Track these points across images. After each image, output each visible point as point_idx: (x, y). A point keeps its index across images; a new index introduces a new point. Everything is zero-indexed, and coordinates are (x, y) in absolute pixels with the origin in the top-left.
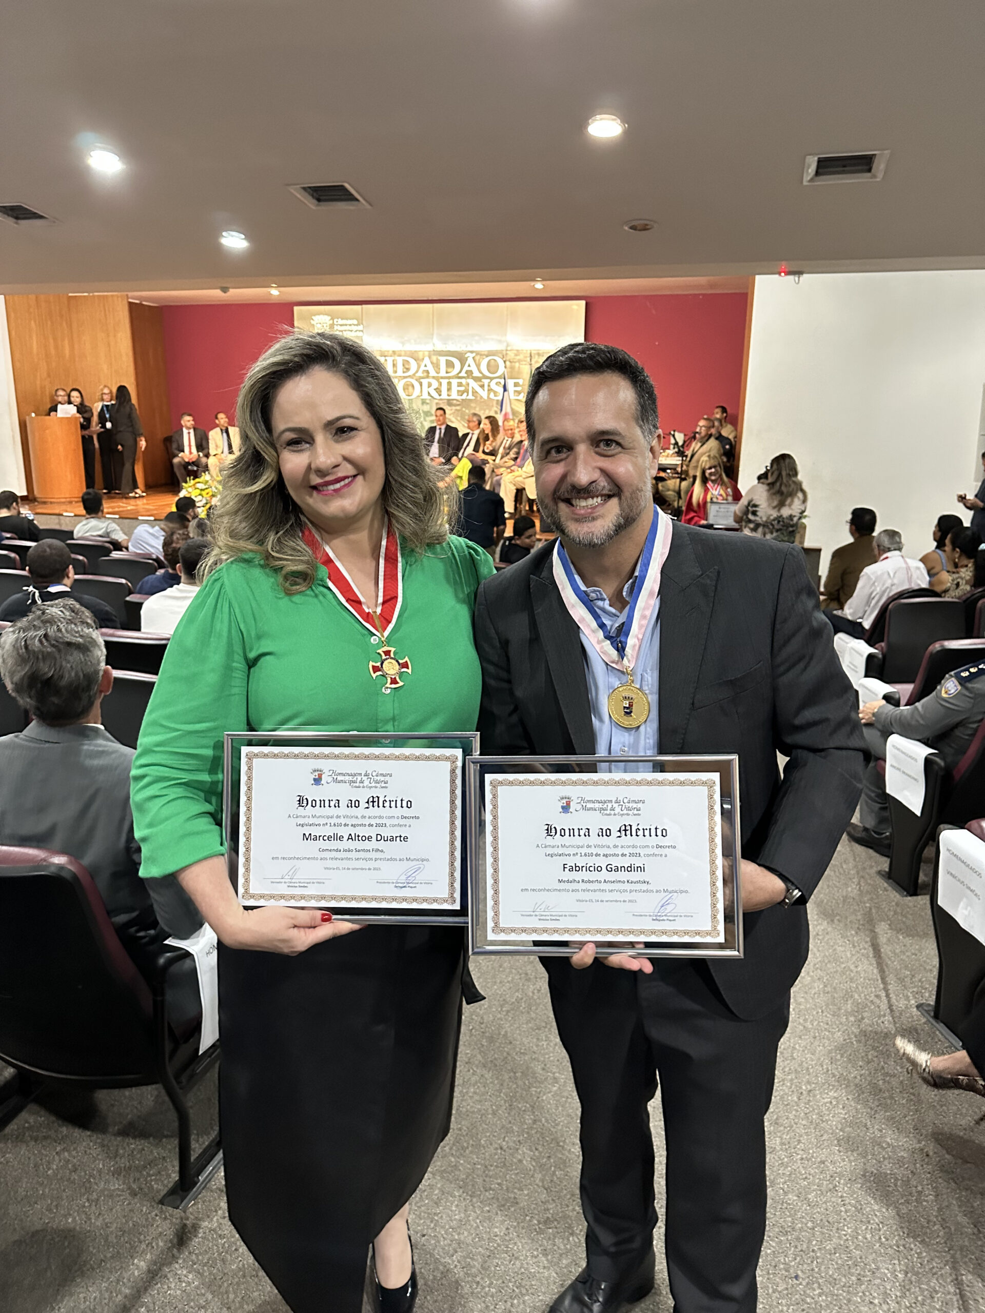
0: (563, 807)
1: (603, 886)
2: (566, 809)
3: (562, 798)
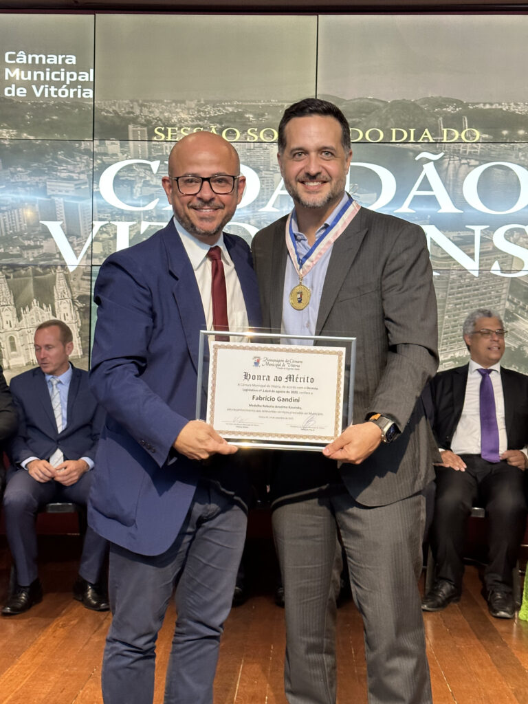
0: (255, 363)
1: (275, 409)
2: (257, 364)
3: (255, 358)
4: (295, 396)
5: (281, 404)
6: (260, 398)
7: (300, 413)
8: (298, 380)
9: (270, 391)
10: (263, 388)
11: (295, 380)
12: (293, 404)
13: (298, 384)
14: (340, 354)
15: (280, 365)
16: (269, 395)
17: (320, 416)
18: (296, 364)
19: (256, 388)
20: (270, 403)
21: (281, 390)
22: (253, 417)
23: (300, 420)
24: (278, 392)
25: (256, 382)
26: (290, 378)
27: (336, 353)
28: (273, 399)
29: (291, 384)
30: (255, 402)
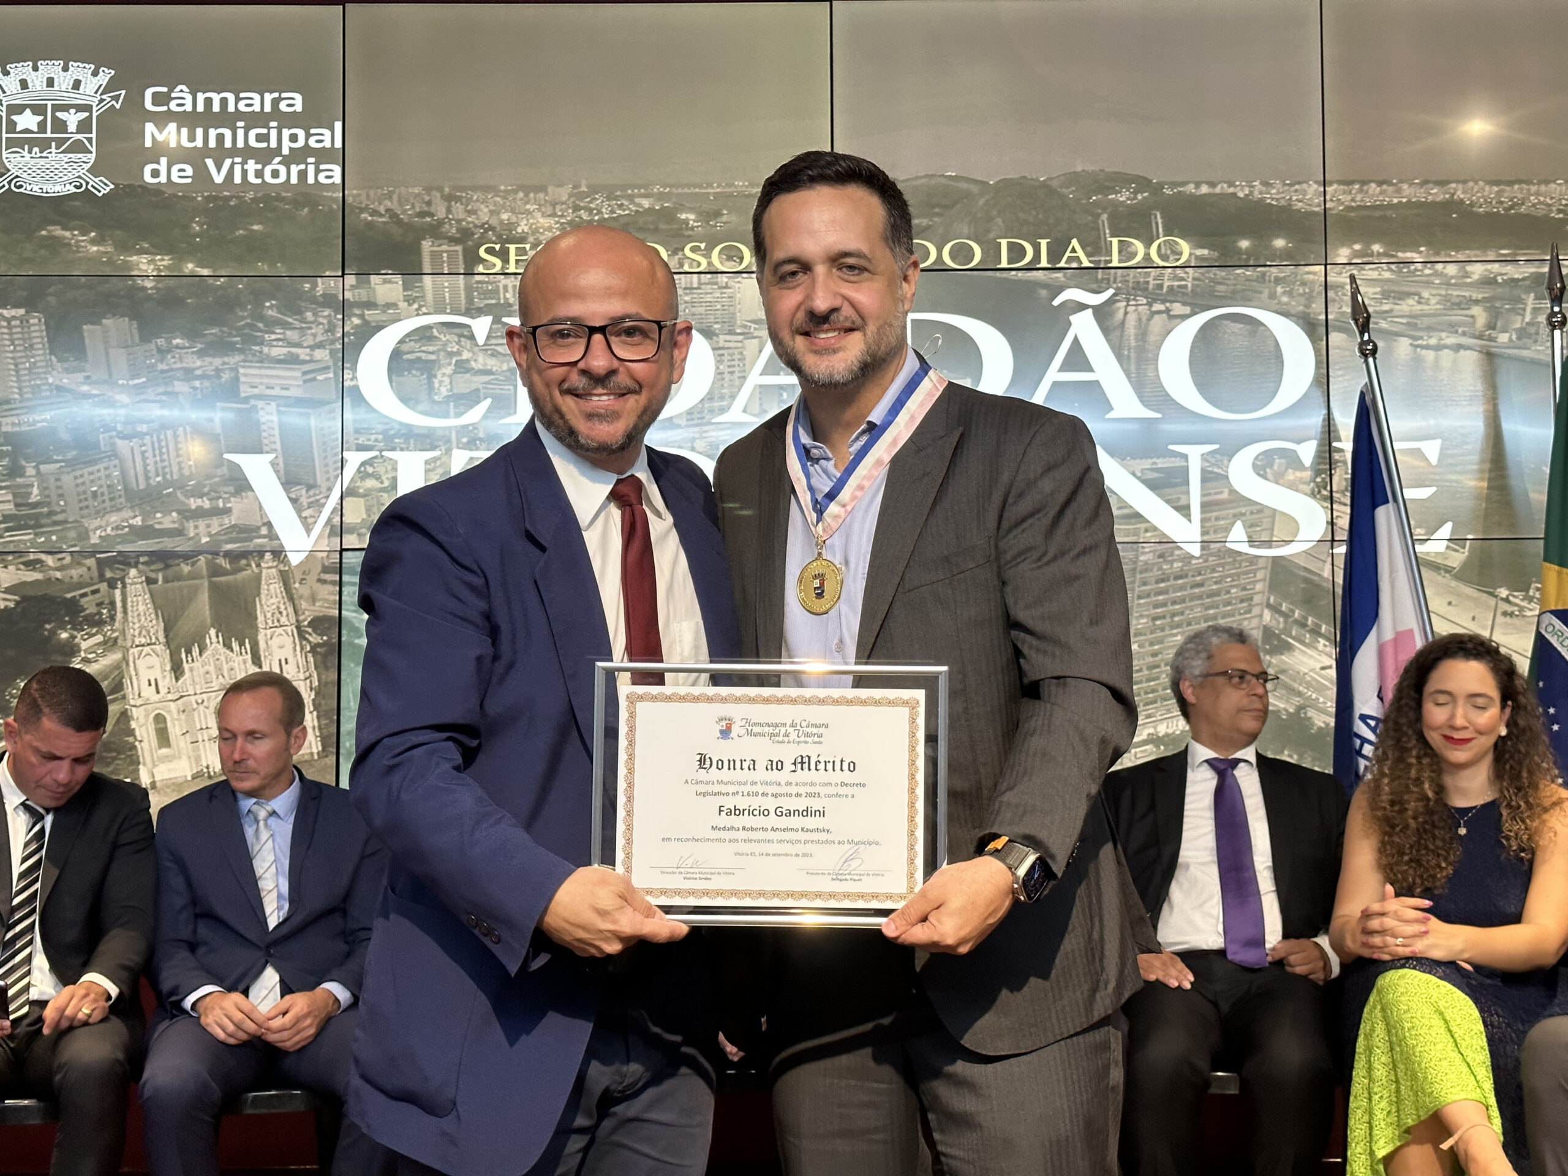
0: (722, 732)
1: (771, 835)
2: (725, 733)
3: (721, 720)
4: (816, 804)
5: (784, 822)
6: (736, 812)
7: (827, 842)
8: (821, 766)
9: (757, 794)
10: (741, 788)
11: (813, 766)
12: (811, 822)
13: (820, 776)
14: (912, 705)
15: (778, 735)
16: (756, 803)
17: (874, 846)
18: (815, 730)
19: (724, 789)
20: (759, 821)
21: (785, 789)
22: (719, 855)
23: (828, 857)
24: (775, 796)
25: (725, 774)
26: (802, 763)
27: (905, 703)
28: (765, 813)
29: (803, 775)
30: (724, 820)
